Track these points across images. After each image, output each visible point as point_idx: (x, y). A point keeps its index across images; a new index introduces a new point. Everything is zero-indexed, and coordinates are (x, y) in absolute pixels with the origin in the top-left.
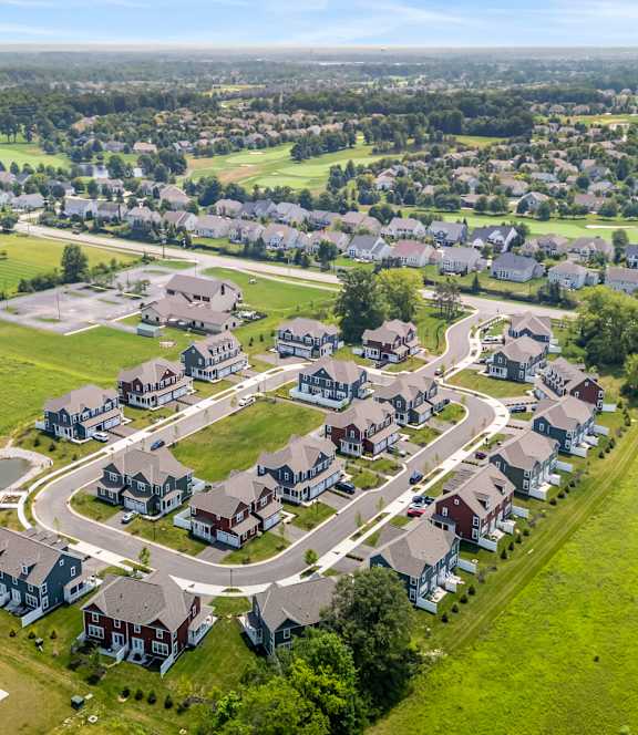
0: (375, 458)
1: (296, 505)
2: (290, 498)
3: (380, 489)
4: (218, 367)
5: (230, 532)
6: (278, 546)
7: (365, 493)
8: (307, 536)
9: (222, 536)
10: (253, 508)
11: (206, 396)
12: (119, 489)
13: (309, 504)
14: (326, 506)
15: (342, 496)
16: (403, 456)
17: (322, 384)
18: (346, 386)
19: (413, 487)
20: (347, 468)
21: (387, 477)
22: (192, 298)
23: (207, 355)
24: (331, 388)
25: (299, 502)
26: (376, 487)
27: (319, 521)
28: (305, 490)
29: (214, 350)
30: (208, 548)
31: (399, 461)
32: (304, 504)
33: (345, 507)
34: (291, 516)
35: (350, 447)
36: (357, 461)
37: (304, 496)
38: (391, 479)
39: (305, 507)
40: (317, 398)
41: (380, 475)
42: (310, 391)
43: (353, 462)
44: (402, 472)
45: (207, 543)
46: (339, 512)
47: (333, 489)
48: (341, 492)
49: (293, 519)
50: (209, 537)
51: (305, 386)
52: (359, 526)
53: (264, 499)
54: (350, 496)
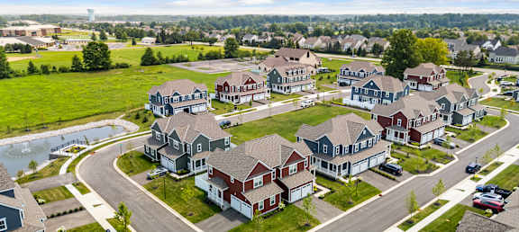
0: (421, 147)
1: (333, 180)
2: (328, 172)
3: (431, 174)
4: (291, 84)
5: (243, 198)
6: (302, 224)
7: (415, 176)
8: (342, 215)
9: (236, 203)
10: (278, 175)
11: (278, 100)
12: (158, 147)
13: (347, 181)
14: (368, 185)
15: (387, 177)
16: (452, 148)
17: (371, 94)
18: (391, 95)
19: (472, 176)
20: (392, 153)
21: (437, 165)
22: (288, 59)
23: (284, 76)
24: (379, 96)
25: (337, 177)
26: (425, 172)
27: (358, 199)
28: (345, 165)
29: (290, 72)
30: (217, 216)
31: (449, 152)
32: (342, 179)
33: (390, 188)
34: (325, 191)
35: (396, 135)
36: (403, 148)
37: (344, 172)
38: (443, 167)
39: (343, 183)
40: (366, 104)
41: (430, 162)
42: (360, 100)
43: (399, 149)
44: (453, 162)
45: (217, 209)
46: (383, 194)
47: (377, 169)
48: (386, 173)
49: (327, 194)
50: (220, 202)
51: (356, 97)
52: (411, 212)
53: (293, 166)
54: (397, 178)
